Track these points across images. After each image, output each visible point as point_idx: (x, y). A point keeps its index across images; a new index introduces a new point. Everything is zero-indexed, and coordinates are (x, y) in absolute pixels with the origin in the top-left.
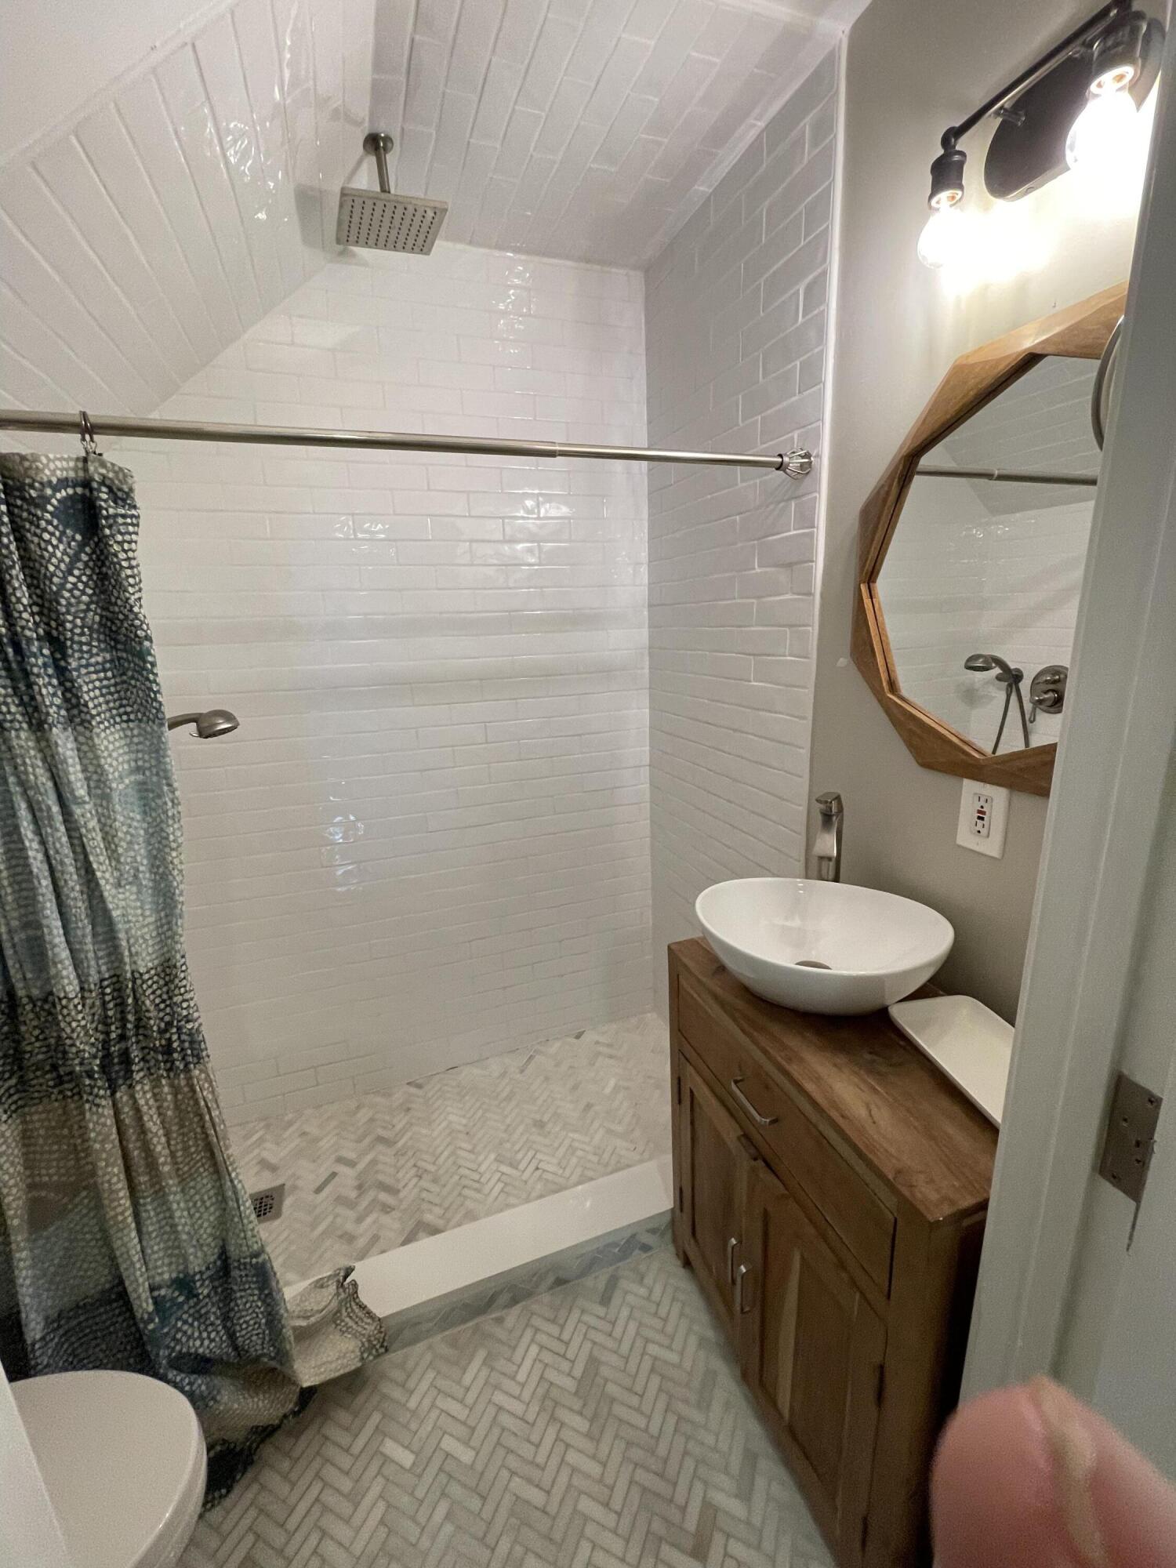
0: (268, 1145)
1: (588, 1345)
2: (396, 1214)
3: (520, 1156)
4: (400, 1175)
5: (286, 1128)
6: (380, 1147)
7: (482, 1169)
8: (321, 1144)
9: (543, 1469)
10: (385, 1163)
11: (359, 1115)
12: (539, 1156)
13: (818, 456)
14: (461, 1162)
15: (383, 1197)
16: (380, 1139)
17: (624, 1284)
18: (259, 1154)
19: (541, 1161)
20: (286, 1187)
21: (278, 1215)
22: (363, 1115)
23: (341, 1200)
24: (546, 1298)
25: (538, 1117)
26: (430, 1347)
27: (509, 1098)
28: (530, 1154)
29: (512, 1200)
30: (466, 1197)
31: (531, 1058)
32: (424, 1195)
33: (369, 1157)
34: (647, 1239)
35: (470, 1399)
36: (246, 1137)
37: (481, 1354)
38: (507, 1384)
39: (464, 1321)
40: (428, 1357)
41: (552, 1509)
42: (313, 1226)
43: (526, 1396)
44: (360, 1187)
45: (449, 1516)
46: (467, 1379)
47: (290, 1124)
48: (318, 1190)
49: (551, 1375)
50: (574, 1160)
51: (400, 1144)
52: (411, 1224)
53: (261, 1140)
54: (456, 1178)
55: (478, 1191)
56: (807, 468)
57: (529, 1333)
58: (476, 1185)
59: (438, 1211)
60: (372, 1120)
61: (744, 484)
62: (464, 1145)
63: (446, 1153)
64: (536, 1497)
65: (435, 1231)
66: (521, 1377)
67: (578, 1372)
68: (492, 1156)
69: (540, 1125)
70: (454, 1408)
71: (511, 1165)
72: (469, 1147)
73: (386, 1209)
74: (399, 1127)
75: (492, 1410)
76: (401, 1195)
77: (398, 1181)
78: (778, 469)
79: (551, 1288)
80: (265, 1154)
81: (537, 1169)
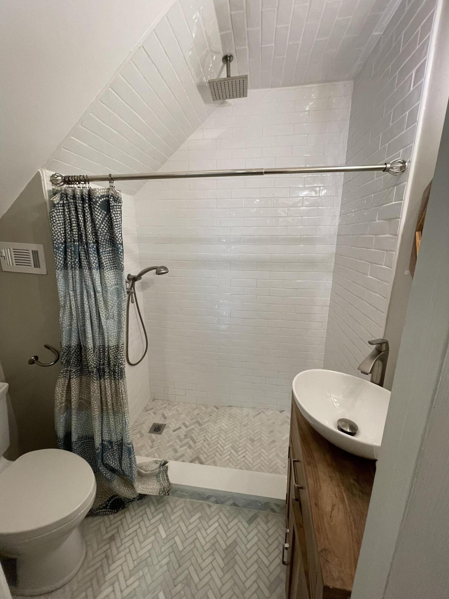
0: (167, 410)
1: (235, 536)
2: (192, 450)
3: (239, 449)
4: (199, 437)
5: (173, 406)
6: (197, 425)
7: (225, 448)
8: (181, 416)
9: (202, 570)
10: (196, 431)
11: (195, 411)
12: (247, 452)
13: (410, 162)
14: (219, 442)
15: (191, 443)
16: (198, 422)
17: (259, 519)
18: (163, 412)
19: (246, 454)
20: (166, 425)
21: (161, 434)
22: (196, 412)
23: (178, 437)
24: (228, 508)
25: (252, 437)
26: (185, 502)
27: (245, 426)
28: (244, 450)
29: (230, 464)
30: (216, 455)
31: (260, 413)
32: (203, 448)
33: (192, 427)
34: (275, 508)
35: (190, 527)
36: (162, 405)
37: (198, 515)
38: (203, 531)
39: (198, 499)
40: (183, 505)
41: (199, 587)
42: (168, 442)
43: (207, 539)
44: (185, 435)
45: (167, 564)
46: (192, 520)
47: (175, 405)
48: (174, 431)
49: (218, 537)
50: (258, 461)
51: (203, 426)
52: (195, 456)
53: (166, 407)
54: (215, 447)
55: (221, 455)
56: (403, 169)
57: (217, 517)
58: (221, 453)
59: (205, 456)
60: (198, 414)
61: (377, 179)
62: (223, 436)
63: (215, 437)
64: (196, 579)
65: (201, 463)
66: (209, 531)
67: (229, 542)
68: (231, 445)
69: (252, 440)
70: (184, 528)
71: (235, 451)
72: (224, 438)
73: (190, 447)
74: (205, 420)
75: (194, 537)
76: (197, 444)
77: (197, 439)
78: (384, 171)
79: (231, 505)
80: (165, 412)
81: (244, 457)
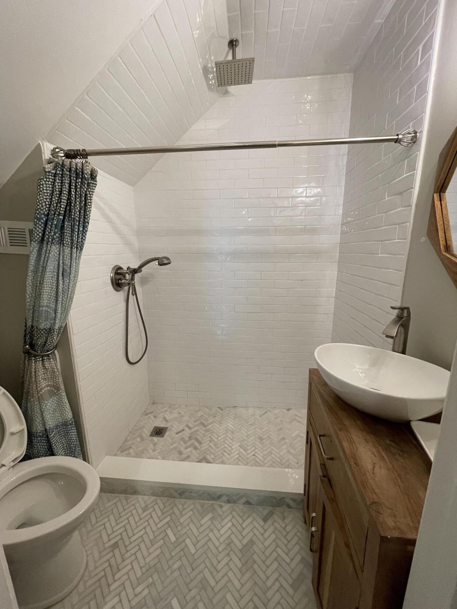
0: (168, 413)
1: (251, 534)
2: (198, 451)
3: (249, 448)
5: (174, 409)
7: (233, 447)
8: (183, 418)
9: (218, 572)
10: (201, 433)
11: (199, 413)
12: (256, 450)
13: (421, 132)
14: (226, 441)
15: (196, 444)
16: (202, 424)
18: (164, 415)
19: (256, 453)
20: (168, 428)
21: (163, 437)
23: (182, 439)
24: (241, 507)
25: (261, 435)
26: (194, 504)
27: (251, 425)
28: (254, 448)
29: (240, 463)
30: (224, 455)
31: (266, 412)
32: (210, 448)
33: (196, 429)
34: (292, 503)
35: (201, 530)
37: (210, 516)
38: (216, 532)
39: (208, 500)
40: (192, 507)
41: (216, 590)
42: (172, 444)
43: (221, 540)
44: (190, 437)
45: (179, 568)
46: (203, 522)
48: (177, 433)
49: (233, 537)
50: (270, 458)
51: (208, 428)
52: (201, 457)
53: (166, 410)
54: (223, 447)
55: (229, 454)
56: (415, 140)
57: (230, 516)
59: (213, 456)
60: (202, 416)
61: (384, 158)
62: (229, 435)
63: (222, 437)
66: (222, 532)
67: (245, 542)
68: (239, 444)
69: (261, 439)
71: (244, 450)
72: (232, 438)
74: (209, 422)
76: (202, 445)
77: (203, 440)
78: (395, 142)
79: (244, 504)
81: (254, 455)
